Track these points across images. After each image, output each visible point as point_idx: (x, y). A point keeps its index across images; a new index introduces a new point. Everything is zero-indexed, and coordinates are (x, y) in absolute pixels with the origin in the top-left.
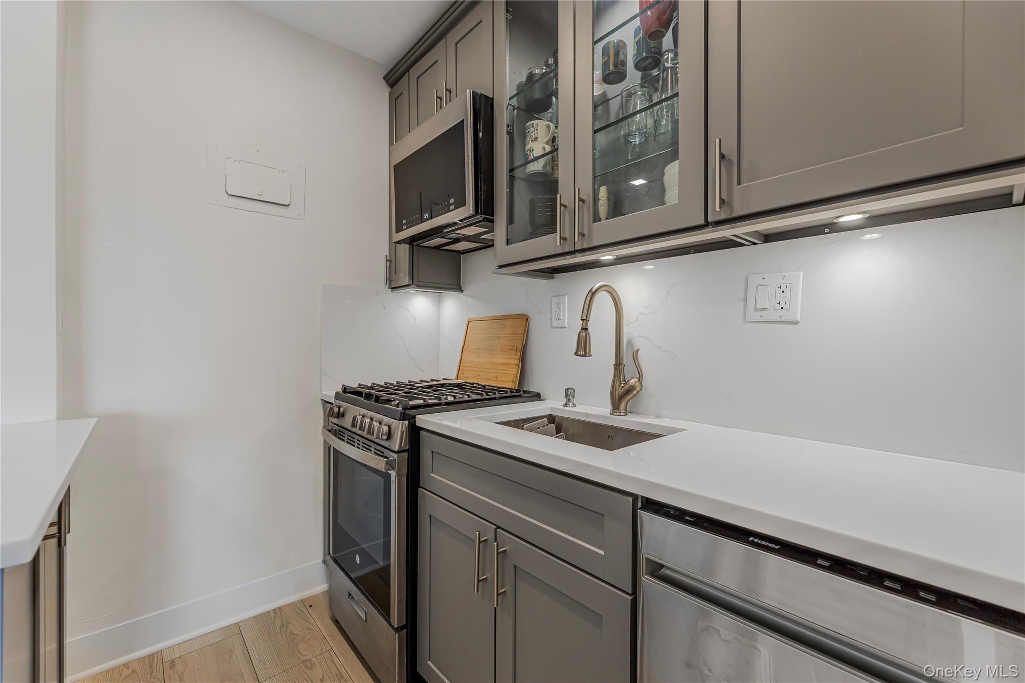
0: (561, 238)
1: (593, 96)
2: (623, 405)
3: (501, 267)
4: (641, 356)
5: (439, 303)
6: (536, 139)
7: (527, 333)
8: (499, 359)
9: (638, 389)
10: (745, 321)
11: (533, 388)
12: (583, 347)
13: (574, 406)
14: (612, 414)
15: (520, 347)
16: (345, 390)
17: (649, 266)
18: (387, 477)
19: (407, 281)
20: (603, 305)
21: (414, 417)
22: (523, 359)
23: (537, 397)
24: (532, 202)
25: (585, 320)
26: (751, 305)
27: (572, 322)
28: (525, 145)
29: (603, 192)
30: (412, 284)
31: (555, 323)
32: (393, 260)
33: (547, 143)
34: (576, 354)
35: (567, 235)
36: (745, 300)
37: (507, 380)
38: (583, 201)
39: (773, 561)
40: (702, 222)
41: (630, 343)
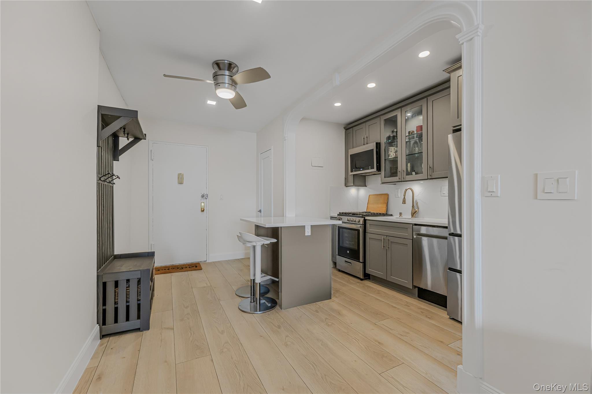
0: (399, 178)
1: (406, 141)
2: (414, 216)
3: (382, 183)
4: (418, 204)
5: (358, 190)
6: (391, 151)
7: (388, 198)
8: (380, 206)
9: (418, 211)
10: (441, 196)
11: (390, 213)
12: (404, 202)
13: (402, 217)
14: (412, 217)
15: (386, 202)
16: (340, 213)
17: (422, 182)
18: (358, 231)
19: (352, 184)
20: (409, 192)
21: (365, 217)
22: (387, 206)
23: (392, 215)
24: (391, 168)
25: (404, 196)
26: (442, 193)
27: (401, 195)
28: (388, 152)
29: (409, 164)
30: (354, 185)
31: (396, 196)
32: (347, 178)
33: (394, 152)
34: (402, 203)
35: (400, 177)
36: (441, 191)
37: (383, 211)
38: (404, 171)
39: (430, 228)
40: (427, 178)
41: (416, 201)
